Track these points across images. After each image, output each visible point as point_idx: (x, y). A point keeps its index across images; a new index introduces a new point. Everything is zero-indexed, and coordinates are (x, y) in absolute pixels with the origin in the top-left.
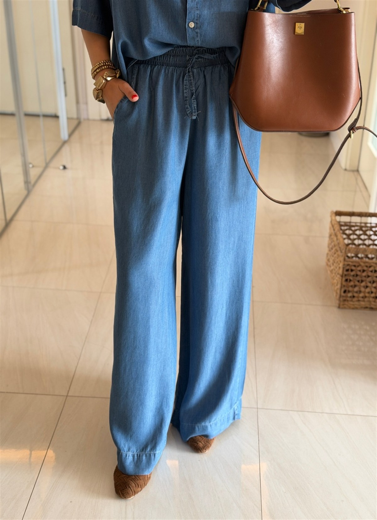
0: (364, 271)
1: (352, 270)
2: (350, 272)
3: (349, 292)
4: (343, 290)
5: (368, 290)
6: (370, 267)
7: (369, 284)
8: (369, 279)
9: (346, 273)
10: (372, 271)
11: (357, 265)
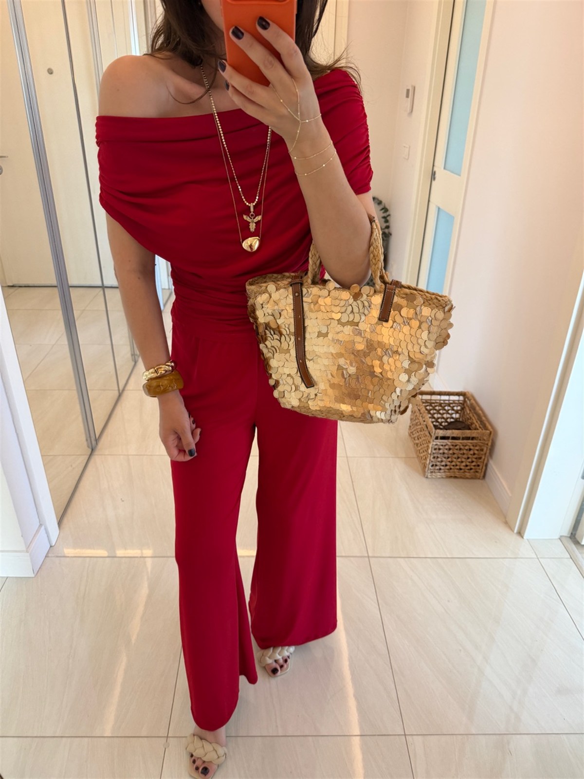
0: (450, 449)
1: (440, 449)
2: (437, 451)
3: (436, 465)
4: (431, 464)
5: (453, 463)
6: (456, 446)
7: (455, 460)
8: (455, 456)
9: (434, 451)
10: (457, 449)
11: (444, 444)
